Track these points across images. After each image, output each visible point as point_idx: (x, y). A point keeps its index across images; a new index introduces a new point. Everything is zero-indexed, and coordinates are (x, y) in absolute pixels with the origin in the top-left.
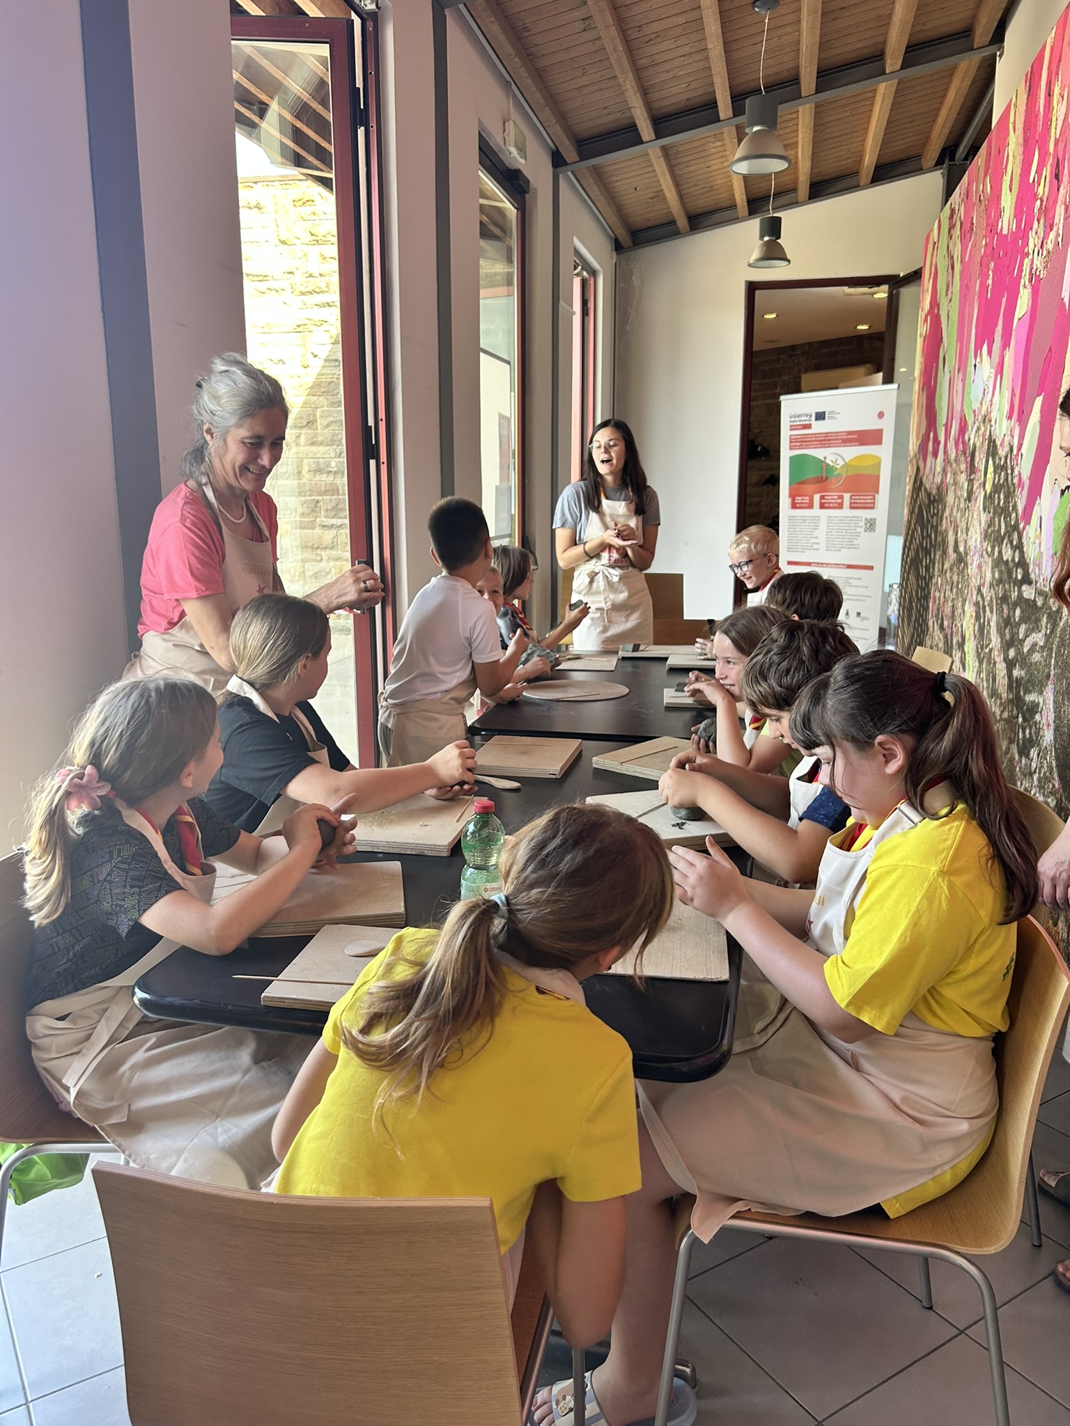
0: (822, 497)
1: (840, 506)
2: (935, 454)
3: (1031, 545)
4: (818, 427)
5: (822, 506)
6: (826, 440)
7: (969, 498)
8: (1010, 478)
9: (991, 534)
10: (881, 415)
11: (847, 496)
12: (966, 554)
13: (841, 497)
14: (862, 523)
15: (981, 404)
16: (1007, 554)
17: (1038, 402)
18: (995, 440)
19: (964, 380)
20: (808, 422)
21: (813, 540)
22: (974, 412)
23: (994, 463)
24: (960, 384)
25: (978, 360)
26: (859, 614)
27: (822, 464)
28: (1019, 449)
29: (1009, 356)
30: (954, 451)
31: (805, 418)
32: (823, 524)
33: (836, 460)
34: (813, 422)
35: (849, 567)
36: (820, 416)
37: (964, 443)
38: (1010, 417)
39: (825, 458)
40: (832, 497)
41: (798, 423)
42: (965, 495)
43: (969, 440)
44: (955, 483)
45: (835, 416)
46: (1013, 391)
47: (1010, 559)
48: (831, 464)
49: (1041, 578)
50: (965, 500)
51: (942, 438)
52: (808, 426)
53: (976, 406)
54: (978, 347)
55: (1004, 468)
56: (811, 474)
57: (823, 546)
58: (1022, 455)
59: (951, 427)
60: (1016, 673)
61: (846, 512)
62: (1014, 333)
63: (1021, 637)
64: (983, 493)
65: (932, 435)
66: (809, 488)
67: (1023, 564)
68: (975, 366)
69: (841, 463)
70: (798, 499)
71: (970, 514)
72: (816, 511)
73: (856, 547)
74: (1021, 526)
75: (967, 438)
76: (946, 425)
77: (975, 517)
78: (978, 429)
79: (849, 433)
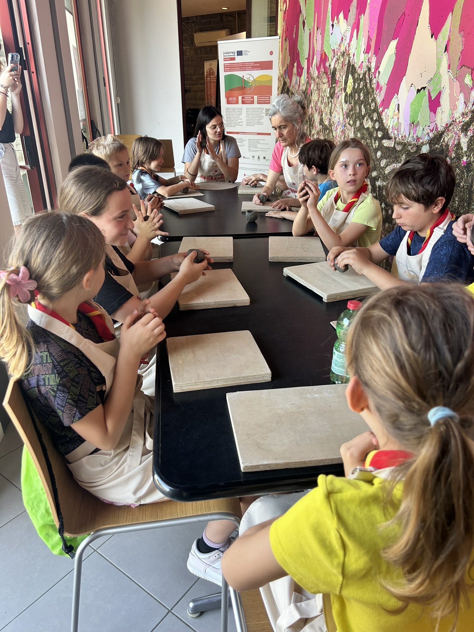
0: (243, 98)
1: (252, 102)
2: (300, 74)
3: (390, 120)
4: (239, 59)
5: (243, 103)
6: (243, 67)
7: (332, 95)
8: (368, 85)
9: (352, 115)
10: (271, 53)
11: (256, 97)
12: (331, 125)
13: (253, 98)
14: (264, 111)
15: (340, 46)
16: (368, 124)
17: (393, 44)
18: (353, 66)
19: (323, 34)
20: (233, 57)
21: (239, 120)
22: (334, 51)
23: (354, 78)
24: (319, 37)
25: (336, 21)
26: (264, 158)
27: (242, 80)
28: (377, 67)
29: (364, 20)
30: (317, 72)
31: (232, 54)
32: (244, 112)
33: (249, 77)
34: (236, 56)
35: (259, 134)
36: (240, 53)
37: (325, 67)
38: (367, 51)
39: (243, 76)
40: (248, 98)
41: (228, 57)
42: (328, 95)
43: (330, 66)
44: (318, 89)
45: (248, 53)
46: (369, 38)
47: (371, 127)
48: (247, 80)
49: (400, 136)
50: (328, 98)
51: (305, 65)
52: (233, 59)
53: (335, 47)
54: (335, 14)
55: (364, 79)
56: (237, 85)
57: (244, 123)
58: (379, 72)
59: (313, 59)
60: (378, 183)
61: (256, 105)
62: (368, 6)
63: (382, 166)
64: (344, 94)
65: (295, 64)
66: (235, 93)
67: (383, 128)
68: (333, 25)
69: (252, 79)
70: (230, 99)
71: (333, 105)
72: (240, 105)
73: (262, 124)
74: (381, 110)
75: (327, 64)
76: (308, 59)
77: (337, 105)
78: (338, 60)
79: (255, 63)
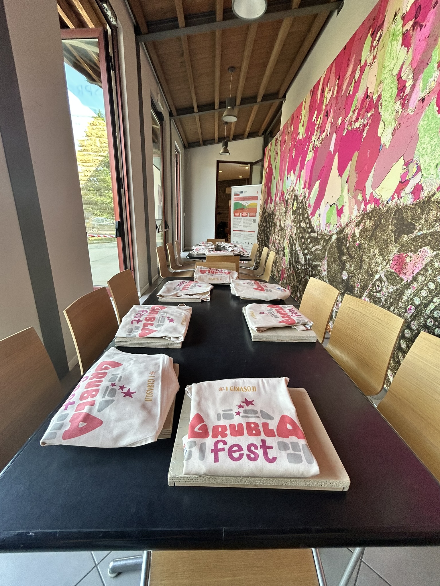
0: (242, 214)
1: (247, 216)
2: (271, 203)
3: (315, 222)
4: (241, 195)
5: (242, 216)
6: (243, 199)
7: (286, 212)
8: (304, 205)
9: (296, 221)
10: (258, 192)
11: (249, 213)
12: (285, 227)
13: (247, 214)
14: (253, 220)
15: (291, 187)
16: (303, 225)
17: (318, 182)
18: (297, 196)
19: (283, 182)
21: (240, 225)
22: (288, 190)
23: (297, 202)
24: (281, 183)
25: (289, 175)
26: (251, 243)
27: (242, 205)
28: (309, 195)
29: (303, 173)
30: (279, 201)
31: (238, 193)
32: (243, 220)
35: (249, 231)
36: (242, 192)
37: (283, 198)
38: (304, 188)
39: (243, 203)
40: (245, 213)
41: (236, 194)
42: (284, 212)
43: (285, 197)
44: (279, 209)
45: (246, 192)
46: (305, 181)
47: (305, 226)
48: (245, 205)
49: (320, 231)
50: (284, 213)
51: (274, 198)
52: (239, 195)
53: (288, 188)
54: (289, 172)
55: (302, 202)
56: (239, 208)
57: (242, 226)
58: (310, 198)
59: (278, 195)
60: (308, 257)
62: (305, 166)
63: (310, 247)
64: (292, 210)
65: (269, 198)
66: (239, 211)
67: (311, 227)
68: (288, 177)
69: (247, 205)
70: (236, 214)
71: (286, 217)
73: (251, 227)
74: (310, 217)
76: (275, 195)
77: (288, 217)
78: (289, 194)
79: (249, 197)
